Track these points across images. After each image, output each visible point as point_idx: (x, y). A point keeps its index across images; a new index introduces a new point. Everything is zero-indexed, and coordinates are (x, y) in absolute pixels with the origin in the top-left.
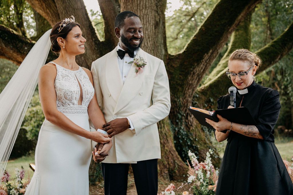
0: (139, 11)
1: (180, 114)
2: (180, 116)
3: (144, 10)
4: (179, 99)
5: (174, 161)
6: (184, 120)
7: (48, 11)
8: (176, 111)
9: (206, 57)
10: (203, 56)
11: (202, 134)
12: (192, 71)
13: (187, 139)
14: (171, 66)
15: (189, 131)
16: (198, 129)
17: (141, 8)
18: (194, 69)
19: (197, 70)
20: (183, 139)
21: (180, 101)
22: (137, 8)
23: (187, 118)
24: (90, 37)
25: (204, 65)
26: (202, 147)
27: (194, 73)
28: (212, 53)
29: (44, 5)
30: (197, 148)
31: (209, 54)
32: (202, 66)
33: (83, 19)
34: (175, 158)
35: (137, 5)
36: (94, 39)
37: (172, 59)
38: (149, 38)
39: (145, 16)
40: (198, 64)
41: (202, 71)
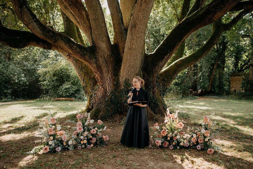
0: (138, 34)
1: (150, 86)
2: (150, 87)
3: (140, 34)
4: (150, 78)
5: (148, 110)
6: (152, 90)
7: (84, 25)
8: (148, 84)
9: (166, 57)
10: (164, 57)
11: (160, 97)
12: (158, 64)
13: (153, 99)
14: (147, 60)
15: (154, 95)
16: (158, 95)
17: (139, 33)
18: (159, 63)
19: (161, 64)
20: (151, 99)
21: (151, 79)
22: (137, 33)
23: (153, 89)
24: (107, 42)
25: (164, 61)
26: (160, 104)
27: (159, 65)
28: (169, 56)
29: (82, 22)
30: (158, 104)
31: (168, 56)
32: (163, 62)
33: (105, 33)
34: (148, 109)
35: (138, 31)
36: (109, 43)
37: (147, 56)
38: (141, 48)
39: (141, 37)
40: (161, 61)
41: (163, 64)
